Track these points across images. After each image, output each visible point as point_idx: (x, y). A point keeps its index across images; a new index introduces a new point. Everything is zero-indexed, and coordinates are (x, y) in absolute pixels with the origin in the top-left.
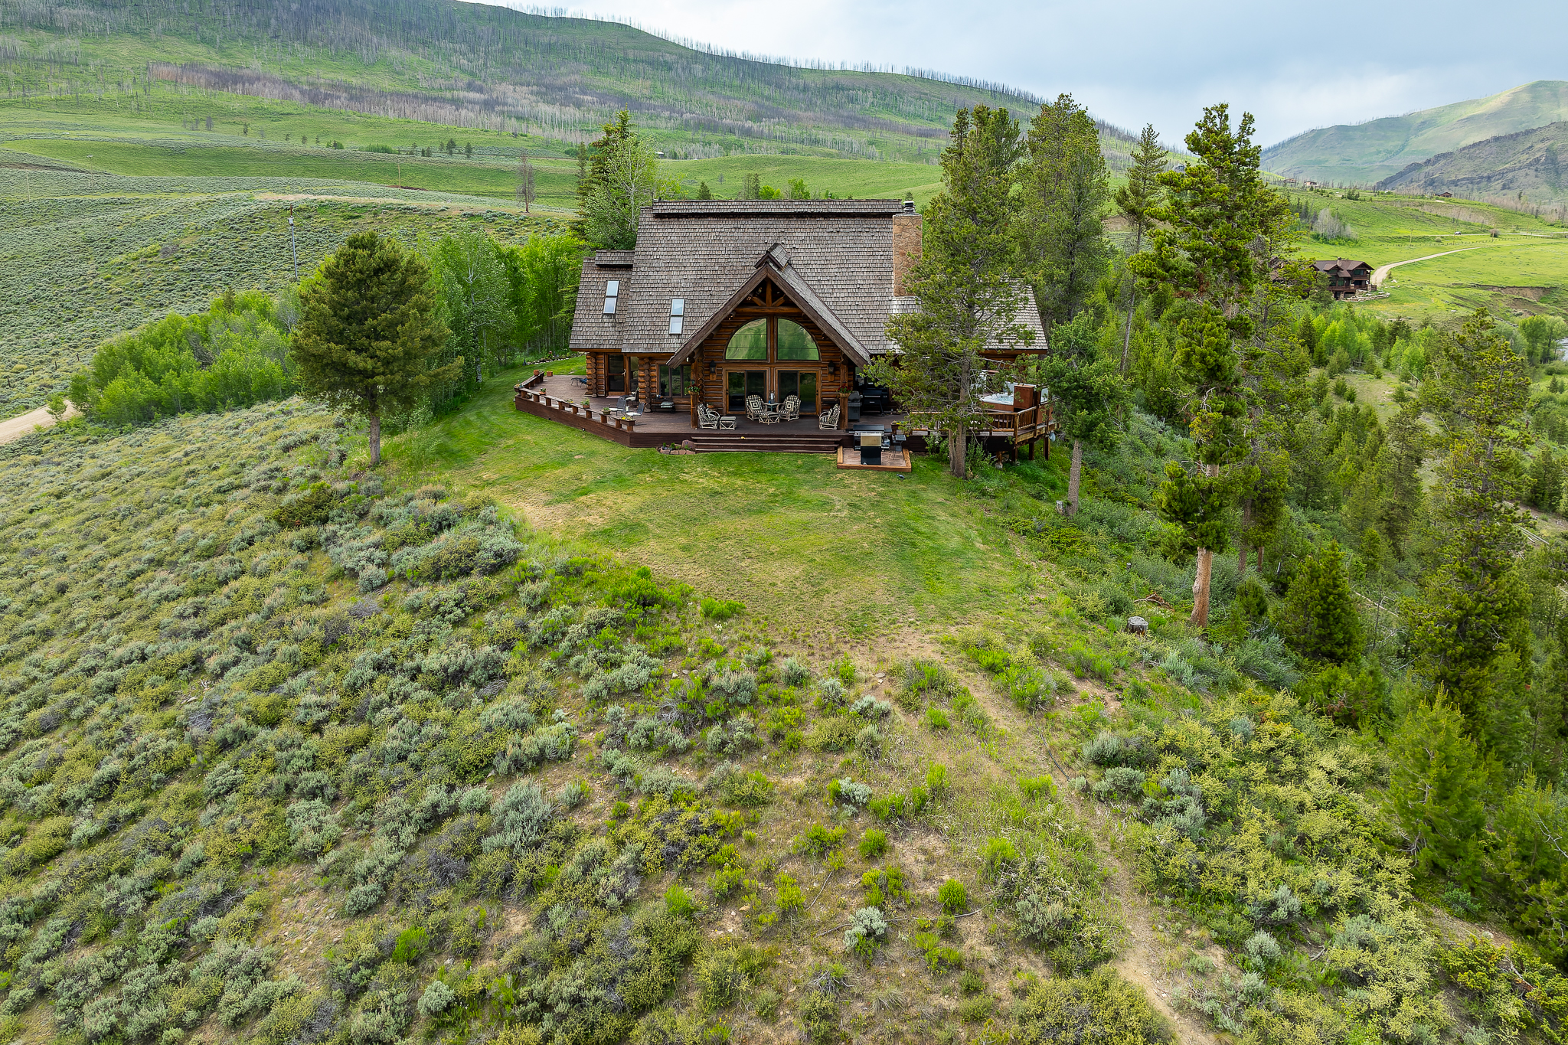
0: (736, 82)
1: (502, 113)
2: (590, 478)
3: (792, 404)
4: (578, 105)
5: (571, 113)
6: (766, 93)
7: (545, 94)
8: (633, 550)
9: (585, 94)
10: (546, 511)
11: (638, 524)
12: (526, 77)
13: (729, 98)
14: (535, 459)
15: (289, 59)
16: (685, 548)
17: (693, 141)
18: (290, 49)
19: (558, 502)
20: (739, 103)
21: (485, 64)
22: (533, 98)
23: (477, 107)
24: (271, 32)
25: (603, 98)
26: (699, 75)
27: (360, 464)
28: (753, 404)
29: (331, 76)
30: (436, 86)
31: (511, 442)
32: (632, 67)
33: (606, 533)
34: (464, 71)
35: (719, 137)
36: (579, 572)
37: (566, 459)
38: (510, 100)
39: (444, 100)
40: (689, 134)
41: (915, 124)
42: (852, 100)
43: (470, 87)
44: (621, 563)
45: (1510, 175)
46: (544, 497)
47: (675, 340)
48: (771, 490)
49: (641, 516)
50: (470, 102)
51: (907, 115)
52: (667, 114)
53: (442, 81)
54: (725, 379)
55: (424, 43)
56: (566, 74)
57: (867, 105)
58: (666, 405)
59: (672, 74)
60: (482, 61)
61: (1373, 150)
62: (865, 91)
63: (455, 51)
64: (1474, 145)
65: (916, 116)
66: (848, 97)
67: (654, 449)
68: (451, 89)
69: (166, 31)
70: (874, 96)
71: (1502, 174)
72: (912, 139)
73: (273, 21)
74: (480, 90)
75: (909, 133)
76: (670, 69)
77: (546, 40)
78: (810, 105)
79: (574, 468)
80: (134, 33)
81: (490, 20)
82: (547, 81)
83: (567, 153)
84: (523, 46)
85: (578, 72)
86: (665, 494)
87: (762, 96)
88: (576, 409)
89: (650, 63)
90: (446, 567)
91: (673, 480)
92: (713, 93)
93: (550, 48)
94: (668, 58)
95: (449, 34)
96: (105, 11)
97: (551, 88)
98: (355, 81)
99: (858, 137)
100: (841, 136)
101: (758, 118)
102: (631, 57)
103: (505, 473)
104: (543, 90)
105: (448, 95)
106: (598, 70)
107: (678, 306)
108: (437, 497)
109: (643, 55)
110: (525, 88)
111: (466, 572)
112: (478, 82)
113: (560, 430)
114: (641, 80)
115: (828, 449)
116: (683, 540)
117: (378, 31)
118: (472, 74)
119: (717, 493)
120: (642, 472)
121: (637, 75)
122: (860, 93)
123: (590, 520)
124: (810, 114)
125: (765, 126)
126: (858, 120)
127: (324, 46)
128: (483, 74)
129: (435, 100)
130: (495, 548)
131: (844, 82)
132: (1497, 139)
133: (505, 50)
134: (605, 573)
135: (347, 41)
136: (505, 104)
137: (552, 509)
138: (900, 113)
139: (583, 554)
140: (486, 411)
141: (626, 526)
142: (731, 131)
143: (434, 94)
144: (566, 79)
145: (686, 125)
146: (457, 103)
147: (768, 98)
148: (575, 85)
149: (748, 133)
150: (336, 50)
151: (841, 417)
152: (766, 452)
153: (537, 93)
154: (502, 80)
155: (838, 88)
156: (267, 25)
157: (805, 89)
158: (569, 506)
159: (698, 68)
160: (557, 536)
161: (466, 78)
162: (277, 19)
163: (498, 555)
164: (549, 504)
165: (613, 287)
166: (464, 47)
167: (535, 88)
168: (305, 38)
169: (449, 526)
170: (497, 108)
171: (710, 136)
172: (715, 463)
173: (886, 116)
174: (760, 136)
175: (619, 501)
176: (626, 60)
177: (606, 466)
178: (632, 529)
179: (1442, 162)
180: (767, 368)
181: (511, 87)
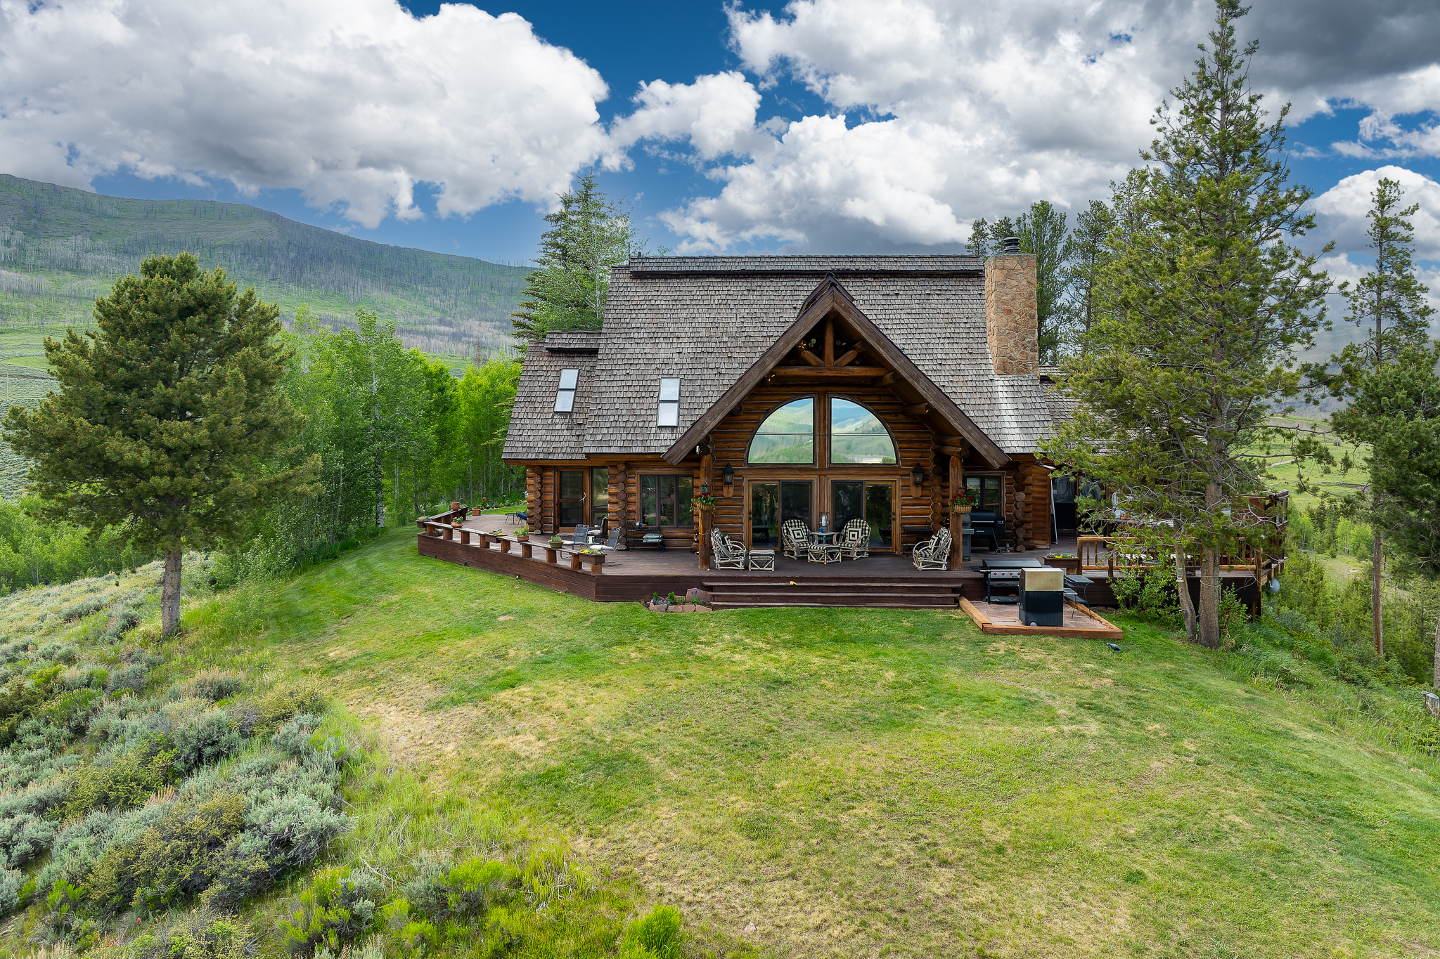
1: (468, 343)
7: (506, 328)
18: (285, 290)
21: (455, 304)
22: (495, 331)
23: (447, 338)
24: (269, 276)
29: (320, 312)
30: (412, 321)
34: (436, 309)
38: (475, 333)
39: (417, 333)
50: (441, 334)
53: (418, 317)
55: (403, 287)
63: (430, 293)
68: (424, 323)
73: (272, 267)
74: (450, 325)
81: (461, 268)
84: (488, 289)
88: (507, 544)
96: (126, 257)
98: (339, 316)
104: (505, 325)
105: (422, 328)
110: (489, 324)
112: (448, 319)
118: (443, 311)
127: (315, 287)
128: (453, 312)
129: (409, 332)
135: (336, 283)
136: (470, 336)
143: (409, 327)
146: (429, 335)
150: (326, 291)
153: (499, 328)
154: (470, 316)
156: (267, 270)
161: (438, 315)
162: (276, 265)
165: (569, 377)
166: (438, 290)
167: (498, 323)
168: (299, 281)
170: (464, 339)
181: (477, 323)
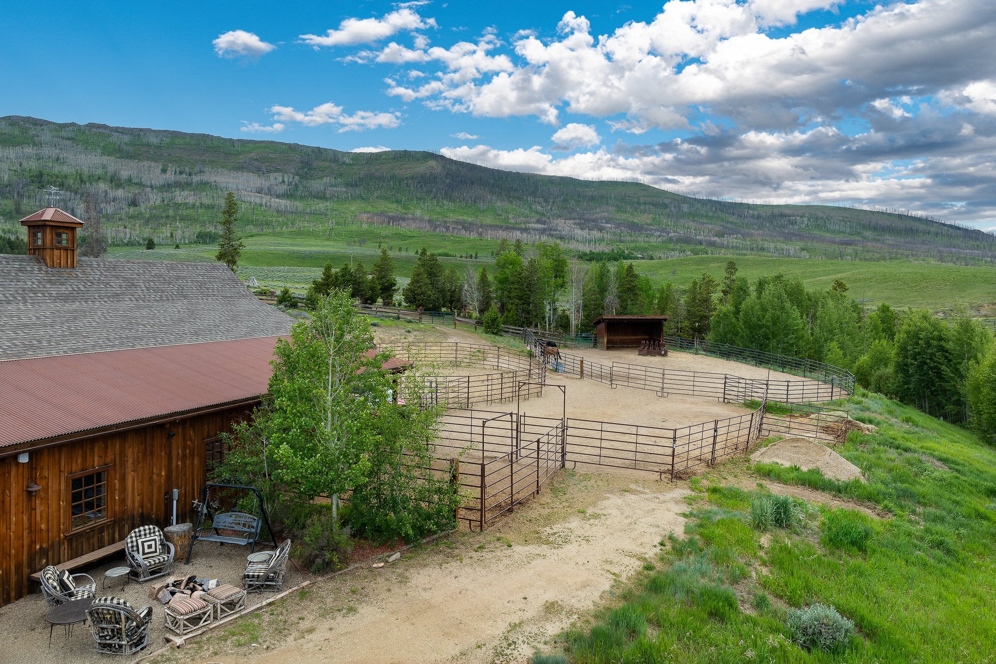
0: (711, 214)
4: (601, 229)
5: (596, 234)
6: (731, 220)
9: (608, 223)
12: (574, 215)
13: (704, 223)
15: (438, 209)
17: (673, 250)
20: (710, 226)
25: (619, 225)
32: (642, 207)
35: (692, 247)
40: (671, 246)
41: (839, 237)
42: (793, 223)
43: (538, 222)
51: (833, 232)
52: (658, 233)
56: (600, 213)
57: (803, 226)
59: (667, 211)
60: (549, 207)
62: (802, 217)
65: (840, 232)
66: (789, 221)
69: (378, 197)
70: (809, 220)
72: (836, 247)
75: (834, 243)
76: (666, 207)
77: (590, 193)
78: (761, 227)
80: (363, 199)
82: (586, 217)
85: (607, 211)
87: (728, 222)
89: (655, 205)
92: (693, 221)
93: (592, 198)
94: (666, 201)
95: (534, 193)
97: (589, 220)
99: (792, 247)
100: (780, 245)
101: (721, 235)
102: (642, 201)
106: (620, 209)
109: (649, 200)
114: (646, 214)
117: (492, 193)
121: (644, 212)
122: (798, 218)
124: (761, 232)
125: (725, 240)
126: (795, 235)
131: (787, 212)
133: (565, 201)
138: (828, 230)
142: (701, 243)
144: (599, 216)
145: (671, 240)
147: (732, 223)
148: (603, 218)
149: (713, 244)
155: (782, 215)
157: (759, 217)
159: (685, 208)
171: (685, 247)
173: (817, 232)
174: (722, 246)
176: (639, 203)
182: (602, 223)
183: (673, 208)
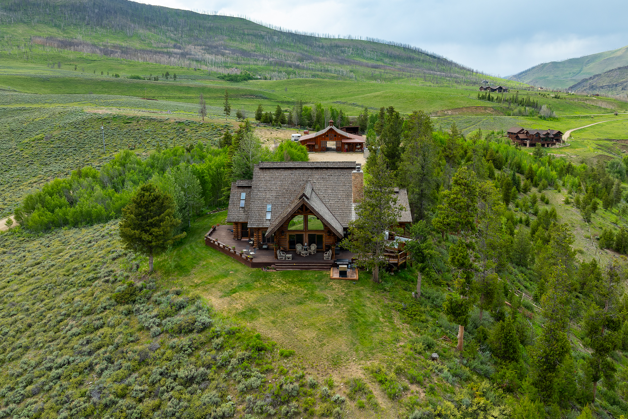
0: (292, 44)
1: (189, 59)
2: (237, 284)
3: (314, 247)
4: (223, 55)
5: (220, 58)
6: (305, 49)
7: (208, 50)
8: (254, 322)
9: (226, 50)
10: (220, 301)
11: (255, 309)
12: (199, 42)
13: (289, 51)
14: (214, 273)
15: (94, 34)
16: (273, 322)
17: (274, 71)
18: (94, 30)
19: (225, 296)
20: (294, 53)
21: (182, 36)
22: (203, 51)
23: (178, 56)
24: (86, 22)
25: (234, 51)
26: (276, 41)
27: (145, 271)
28: (299, 247)
29: (113, 42)
30: (160, 46)
31: (204, 263)
32: (247, 37)
33: (243, 313)
34: (172, 39)
35: (285, 69)
36: (234, 333)
37: (226, 274)
38: (193, 53)
39: (163, 53)
40: (272, 68)
41: (371, 62)
42: (343, 52)
43: (175, 47)
44: (249, 329)
45: (625, 84)
46: (219, 294)
47: (268, 222)
48: (305, 292)
49: (257, 305)
50: (175, 54)
51: (367, 59)
52: (262, 59)
53: (162, 44)
54: (288, 237)
55: (154, 27)
56: (217, 41)
57: (350, 54)
58: (265, 247)
59: (264, 41)
60: (180, 35)
61: (568, 72)
62: (348, 48)
63: (168, 30)
64: (610, 71)
65: (371, 59)
66: (341, 50)
67: (260, 269)
68: (167, 47)
69: (39, 22)
70: (353, 50)
71: (622, 83)
72: (369, 69)
73: (87, 17)
74: (180, 48)
75: (368, 66)
76: (263, 38)
77: (209, 25)
78: (325, 55)
79: (230, 278)
80: (24, 23)
81: (184, 16)
82: (209, 44)
83: (218, 77)
84: (198, 28)
85: (223, 40)
86: (265, 293)
87: (304, 50)
88: (230, 249)
89: (255, 36)
90: (184, 329)
91: (269, 286)
92: (282, 49)
93: (210, 29)
94: (262, 33)
95: (165, 23)
96: (11, 13)
97: (211, 47)
98: (124, 44)
99: (345, 69)
100: (338, 68)
101: (302, 60)
102: (246, 33)
103: (204, 279)
104: (208, 48)
105: (165, 50)
106: (232, 39)
107: (269, 207)
108: (178, 293)
109: (251, 32)
110: (199, 47)
111: (191, 331)
112: (178, 45)
113: (224, 257)
114: (250, 44)
115: (327, 269)
116: (272, 318)
117: (134, 22)
118: (176, 40)
119: (284, 293)
120: (256, 281)
121: (249, 41)
122: (346, 49)
123: (237, 306)
124: (325, 58)
125: (305, 64)
126: (346, 61)
127: (110, 28)
128: (181, 41)
129: (159, 52)
130: (202, 321)
131: (340, 44)
132: (619, 68)
133: (190, 30)
134: (243, 334)
135: (120, 26)
136: (190, 54)
137: (222, 300)
138: (364, 57)
139: (235, 324)
140: (193, 244)
141: (251, 310)
142: (290, 66)
143: (159, 50)
144: (218, 43)
145: (271, 64)
146: (169, 54)
147: (306, 51)
148: (222, 45)
149: (298, 67)
150: (115, 30)
151: (332, 255)
152: (304, 270)
153: (205, 49)
154: (189, 43)
155: (337, 46)
156: (84, 19)
157: (323, 47)
158: (228, 299)
159: (276, 38)
160: (225, 314)
161: (173, 43)
162: (88, 16)
163: (204, 324)
164: (221, 297)
165: (243, 196)
166: (172, 29)
167: (204, 47)
168: (101, 25)
169: (183, 307)
170: (187, 56)
171: (281, 69)
172: (284, 275)
173: (358, 59)
174: (303, 68)
175: (248, 297)
176: (244, 34)
177: (242, 278)
178: (253, 312)
179: (597, 78)
180: (304, 233)
181: (193, 47)
182: (221, 49)
183: (268, 39)
